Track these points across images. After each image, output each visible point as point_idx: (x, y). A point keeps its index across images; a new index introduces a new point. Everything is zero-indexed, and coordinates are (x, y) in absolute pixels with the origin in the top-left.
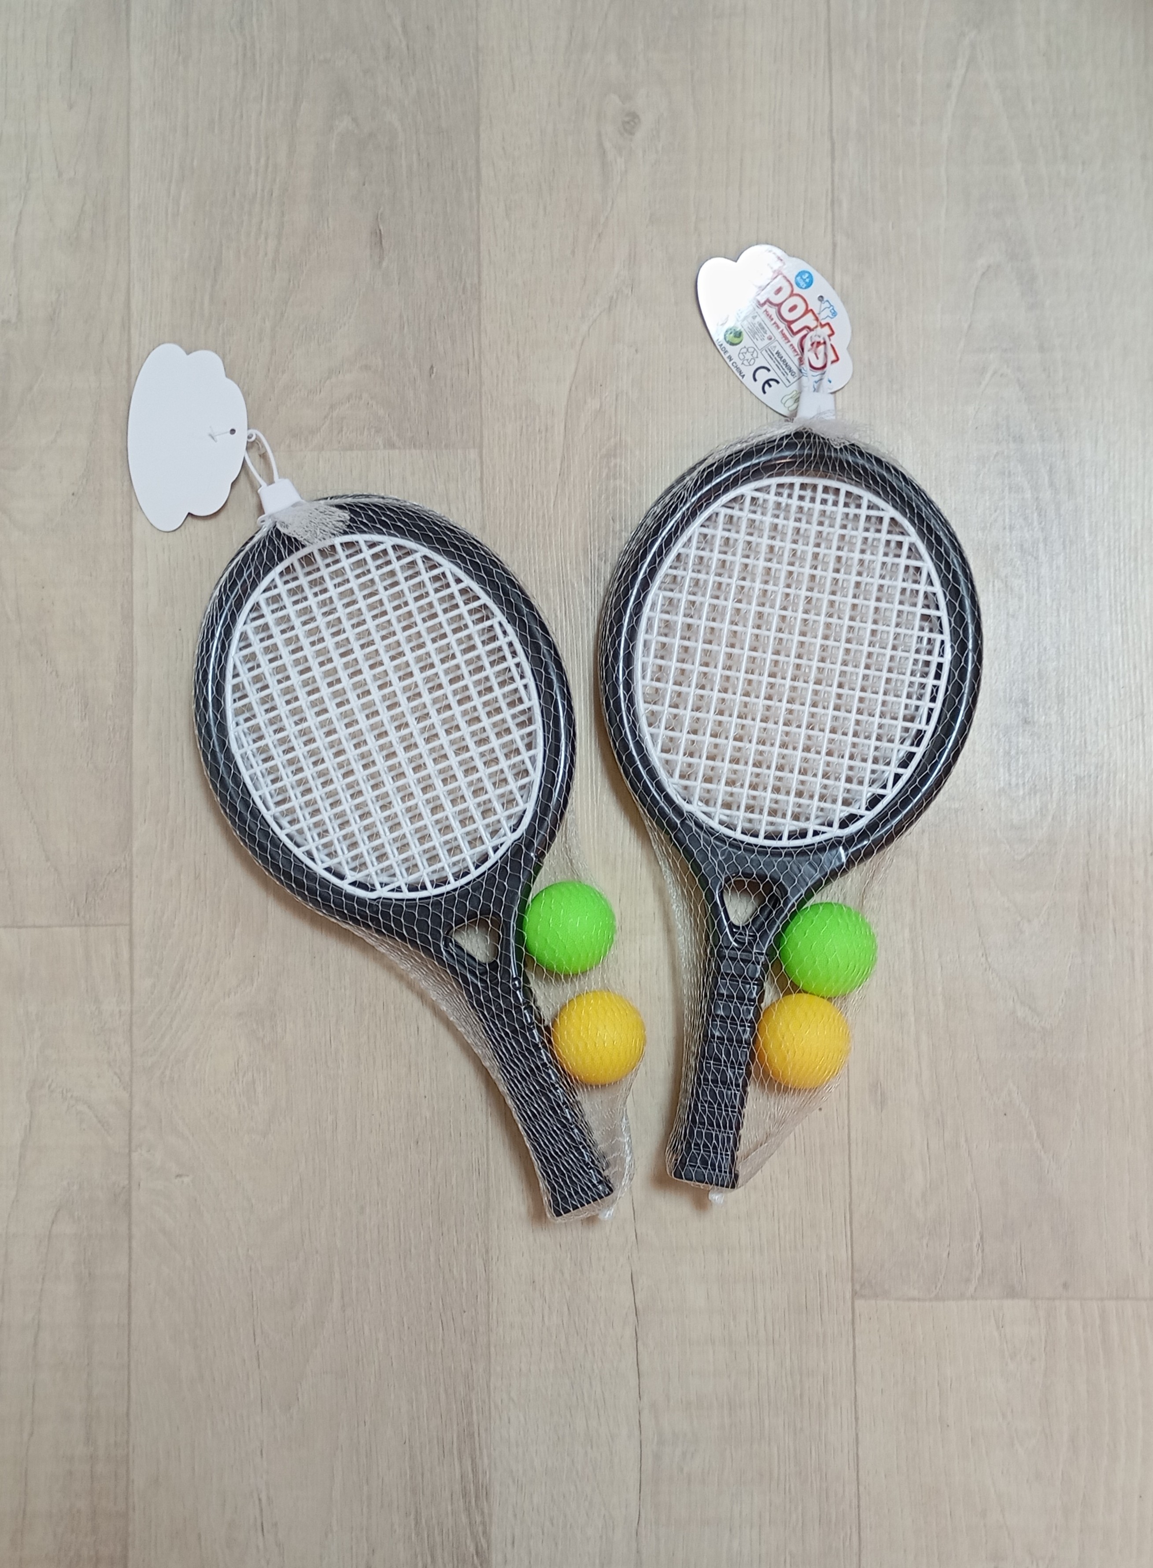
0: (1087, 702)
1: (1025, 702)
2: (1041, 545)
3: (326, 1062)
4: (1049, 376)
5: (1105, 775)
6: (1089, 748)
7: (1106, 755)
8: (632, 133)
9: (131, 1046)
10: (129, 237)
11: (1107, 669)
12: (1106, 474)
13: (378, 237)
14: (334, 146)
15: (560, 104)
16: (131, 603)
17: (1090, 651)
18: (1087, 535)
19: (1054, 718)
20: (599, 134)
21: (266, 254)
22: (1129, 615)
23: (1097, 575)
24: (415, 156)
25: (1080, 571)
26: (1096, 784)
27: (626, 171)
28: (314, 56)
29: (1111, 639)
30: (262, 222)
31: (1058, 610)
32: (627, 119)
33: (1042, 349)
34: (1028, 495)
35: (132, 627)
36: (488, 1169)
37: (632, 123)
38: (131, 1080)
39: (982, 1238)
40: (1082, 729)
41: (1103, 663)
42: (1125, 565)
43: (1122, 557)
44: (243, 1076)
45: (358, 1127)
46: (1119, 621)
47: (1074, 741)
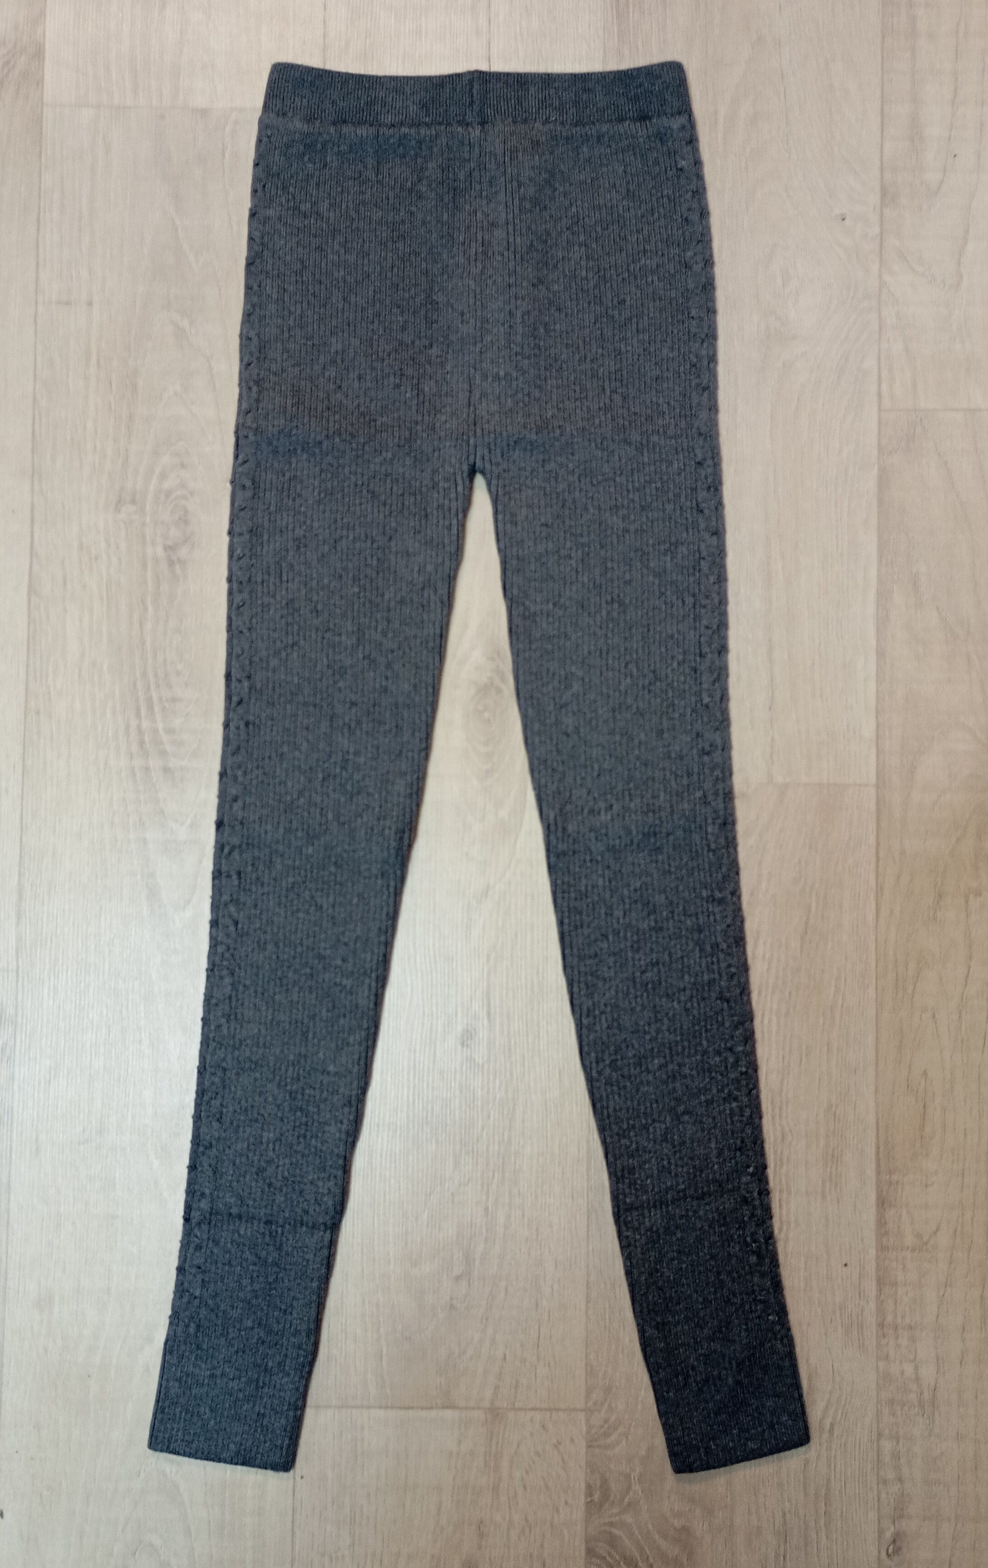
1: (171, 563)
4: (140, 819)
9: (880, 314)
18: (117, 693)
19: (149, 550)
21: (765, 943)
30: (768, 970)
31: (142, 633)
33: (145, 841)
38: (880, 290)
39: (224, 155)
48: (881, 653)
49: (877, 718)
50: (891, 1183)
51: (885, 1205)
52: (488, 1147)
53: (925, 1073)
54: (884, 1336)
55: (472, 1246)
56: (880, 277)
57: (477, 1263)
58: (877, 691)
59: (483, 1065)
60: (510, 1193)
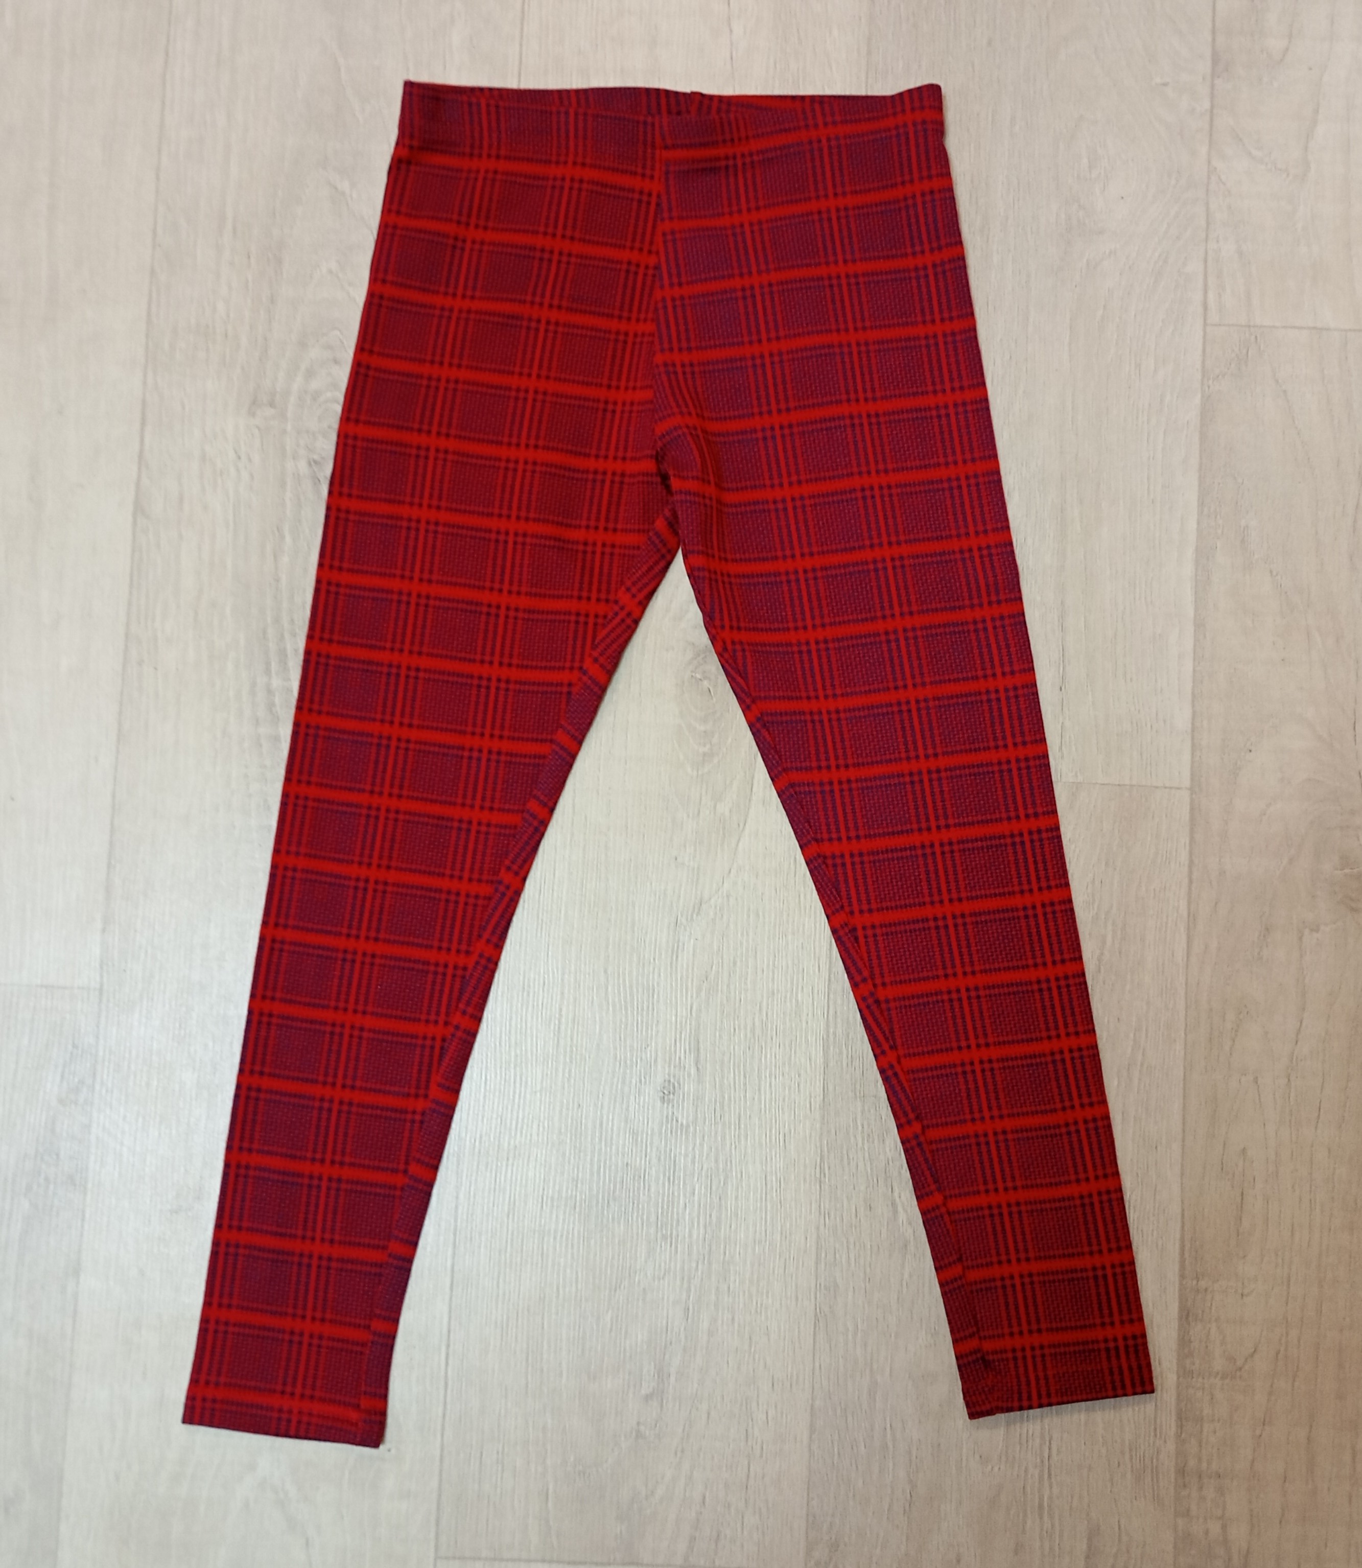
9: (1208, 209)
18: (242, 642)
19: (290, 467)
38: (1209, 178)
48: (1199, 625)
49: (1193, 706)
50: (1198, 1291)
51: (1190, 1319)
52: (690, 1231)
53: (1244, 1151)
54: (1185, 1486)
55: (667, 1356)
56: (1209, 162)
57: (672, 1379)
58: (1194, 671)
59: (688, 1126)
60: (717, 1288)
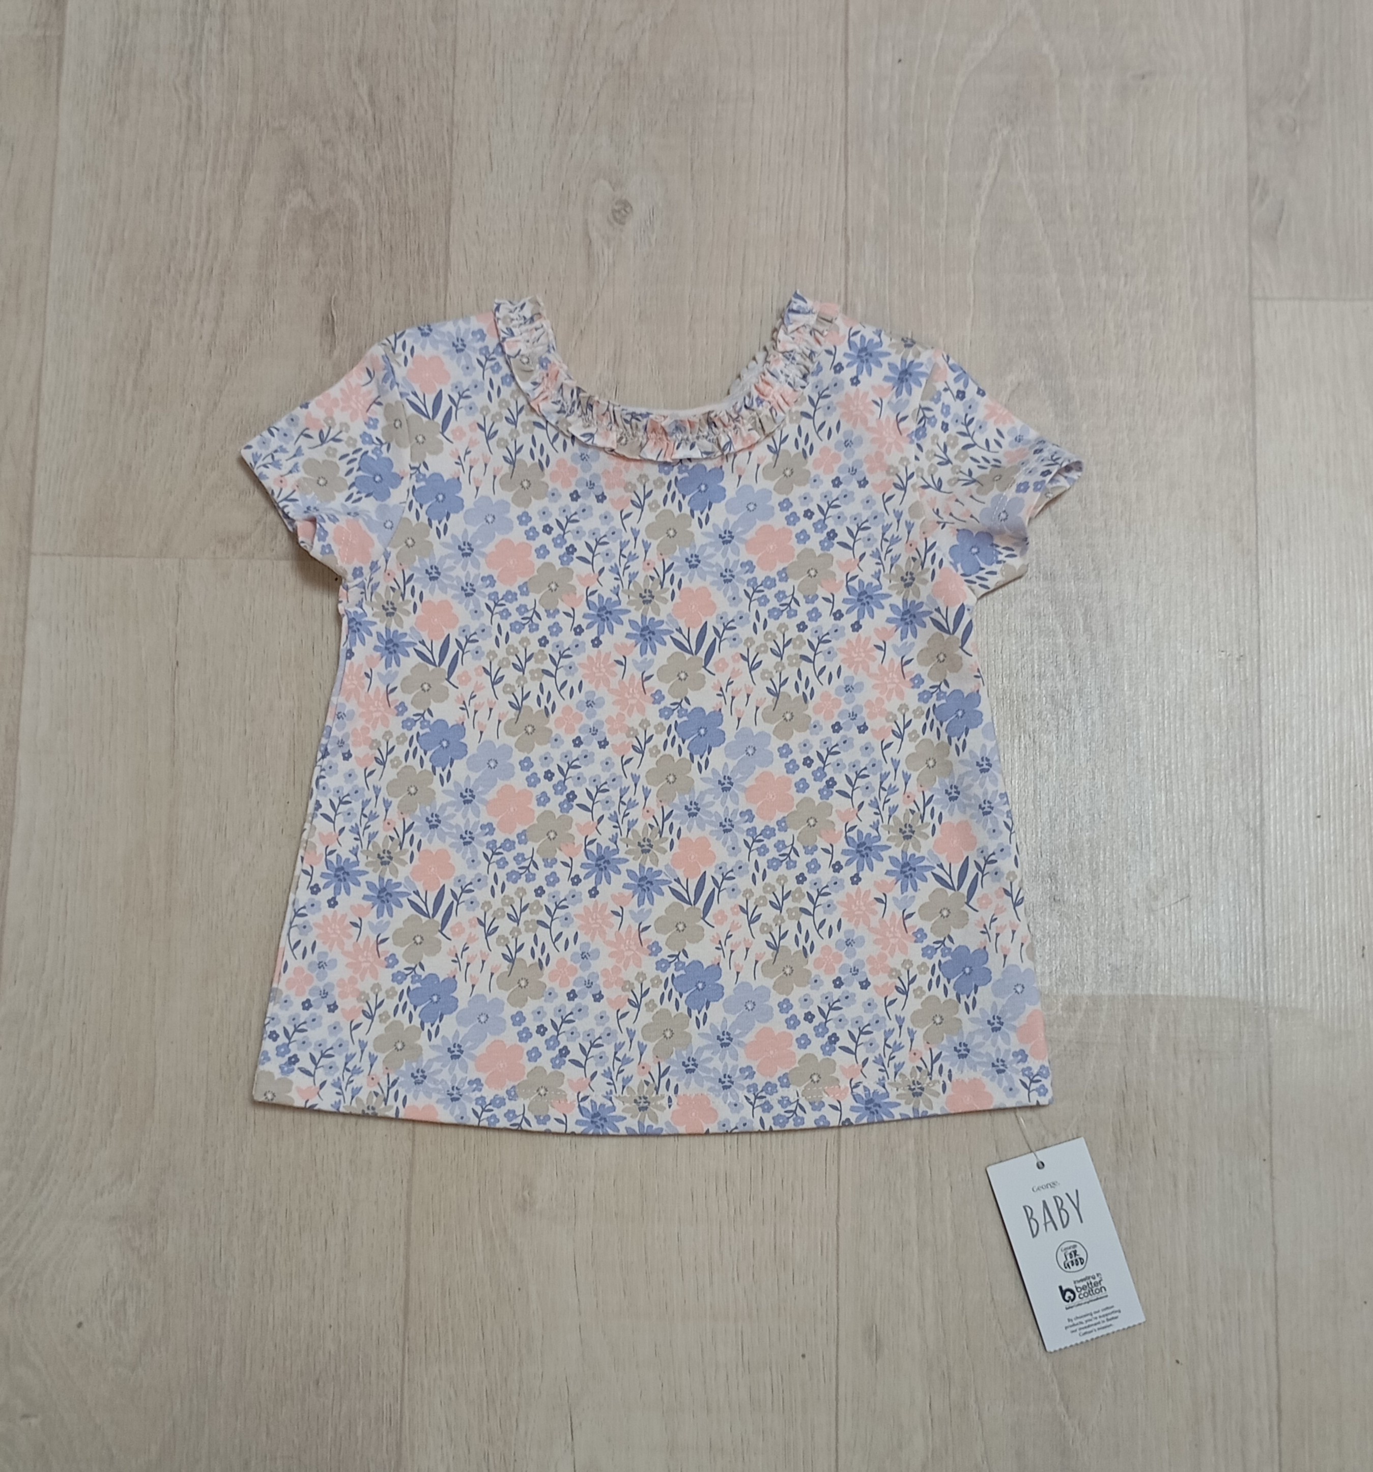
0: (1125, 879)
2: (1074, 697)
3: (214, 1280)
5: (1144, 965)
6: (1127, 934)
7: (1147, 942)
8: (623, 223)
10: (45, 312)
11: (1149, 843)
12: (1149, 620)
13: (329, 324)
14: (285, 223)
15: (542, 188)
16: (18, 726)
17: (1129, 820)
20: (586, 223)
22: (1174, 781)
23: (1138, 734)
24: (376, 238)
25: (1118, 728)
26: (1134, 976)
27: (614, 262)
28: (267, 123)
29: (1154, 807)
32: (617, 208)
34: (1061, 640)
35: (17, 754)
36: (401, 1418)
37: (623, 212)
40: (1120, 912)
41: (1144, 835)
42: (1170, 723)
43: (1167, 715)
44: (112, 1296)
45: (248, 1361)
46: (1163, 787)
47: (1109, 925)
